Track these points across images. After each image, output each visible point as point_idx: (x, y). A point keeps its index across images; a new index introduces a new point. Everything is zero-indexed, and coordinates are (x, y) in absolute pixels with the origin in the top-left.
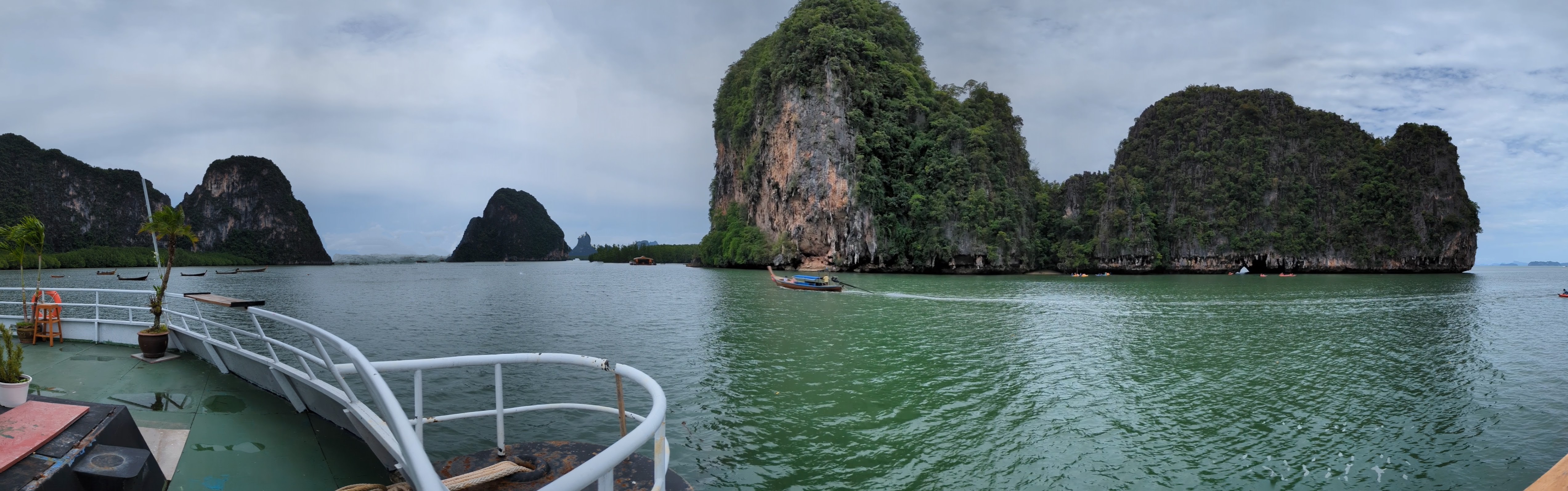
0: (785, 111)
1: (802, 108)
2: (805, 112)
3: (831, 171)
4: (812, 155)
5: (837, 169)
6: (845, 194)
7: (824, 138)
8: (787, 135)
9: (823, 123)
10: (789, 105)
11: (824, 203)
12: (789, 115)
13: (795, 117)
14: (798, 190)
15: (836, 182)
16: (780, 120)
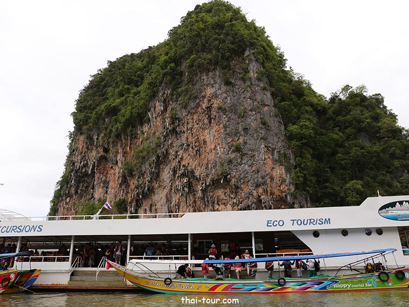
0: (204, 97)
1: (225, 95)
2: (229, 98)
3: (267, 157)
4: (241, 140)
5: (273, 155)
6: (284, 181)
7: (254, 125)
8: (206, 121)
9: (251, 110)
10: (210, 91)
11: (260, 190)
12: (209, 101)
13: (216, 103)
14: (229, 177)
15: (273, 168)
16: (198, 105)
